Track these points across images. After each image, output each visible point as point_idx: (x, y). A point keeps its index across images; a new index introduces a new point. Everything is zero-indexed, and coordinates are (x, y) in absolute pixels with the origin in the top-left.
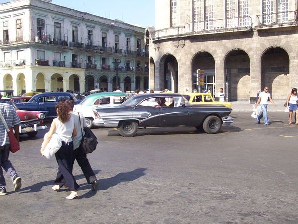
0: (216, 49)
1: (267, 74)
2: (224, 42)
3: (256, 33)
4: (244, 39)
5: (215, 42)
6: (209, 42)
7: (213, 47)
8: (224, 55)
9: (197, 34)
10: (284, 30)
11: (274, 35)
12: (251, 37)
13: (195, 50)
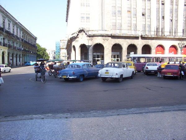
0: (124, 43)
2: (127, 40)
3: (140, 38)
4: (136, 40)
7: (122, 42)
8: (127, 46)
11: (147, 40)
12: (138, 39)
13: (113, 42)
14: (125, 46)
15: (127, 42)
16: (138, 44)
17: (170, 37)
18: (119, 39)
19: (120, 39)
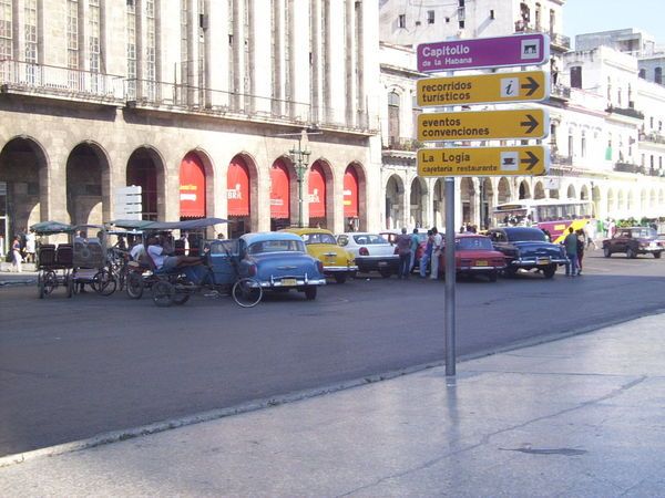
0: (52, 135)
1: (79, 199)
2: (67, 120)
3: (119, 112)
4: (102, 122)
5: (50, 118)
6: (38, 116)
7: (46, 128)
9: (32, 94)
10: (160, 116)
11: (149, 127)
12: (113, 120)
13: (8, 130)
14: (58, 151)
15: (67, 129)
16: (112, 145)
17: (235, 117)
18: (32, 116)
19: (38, 117)
